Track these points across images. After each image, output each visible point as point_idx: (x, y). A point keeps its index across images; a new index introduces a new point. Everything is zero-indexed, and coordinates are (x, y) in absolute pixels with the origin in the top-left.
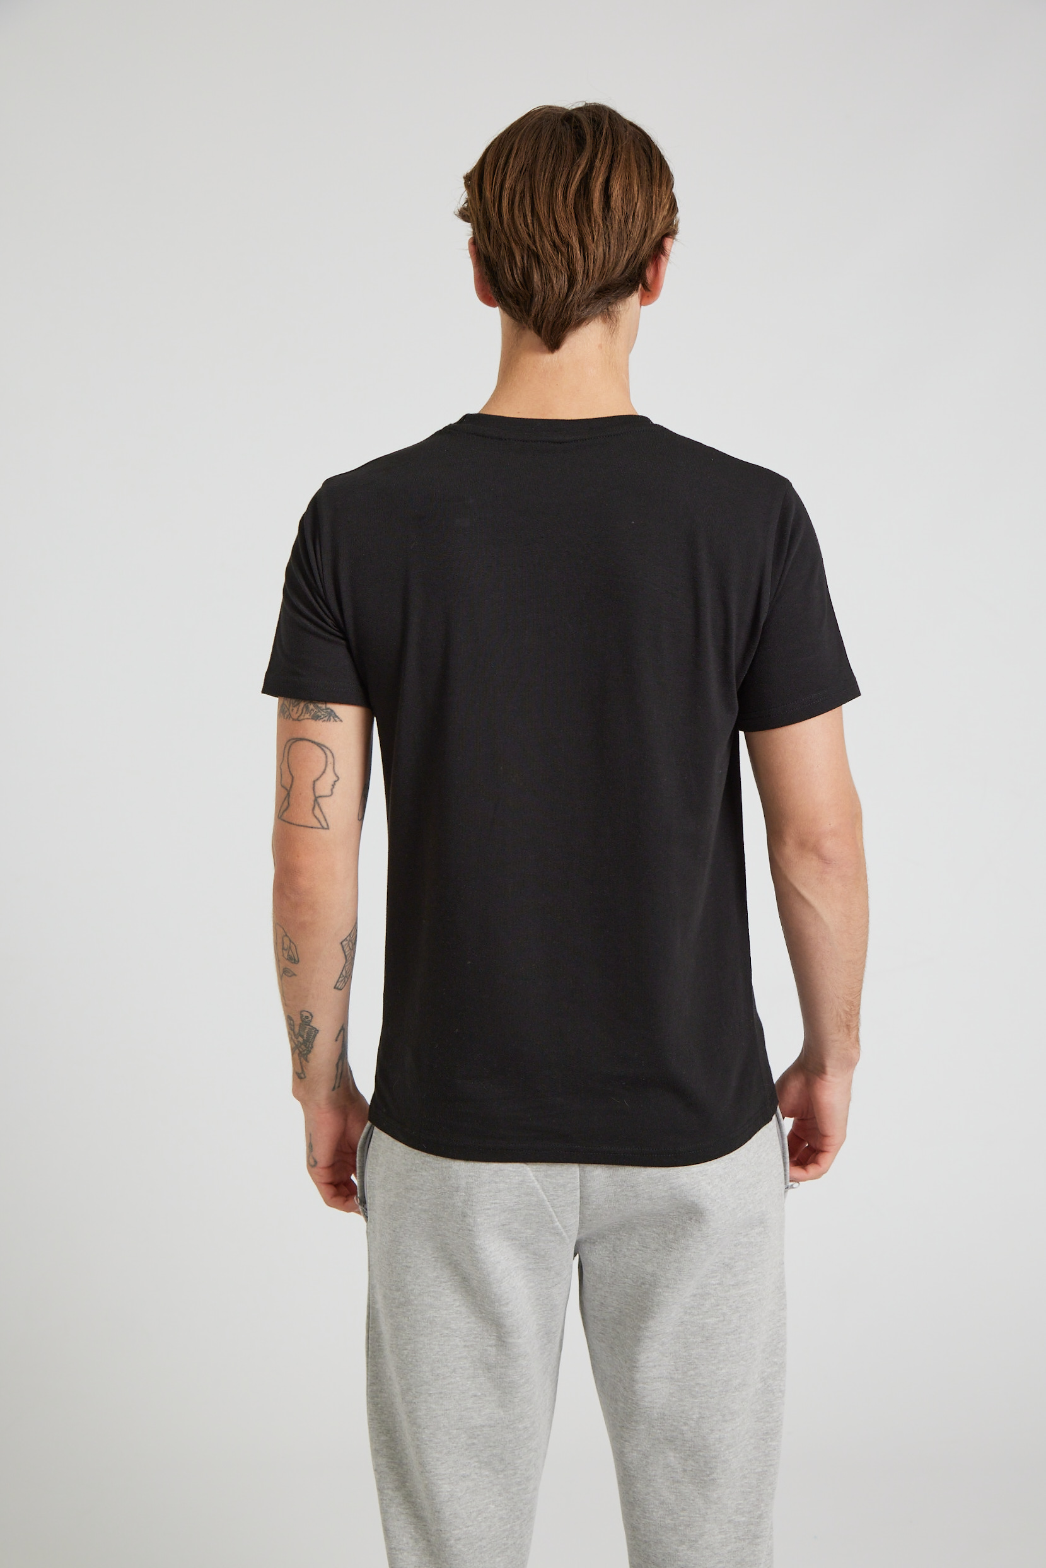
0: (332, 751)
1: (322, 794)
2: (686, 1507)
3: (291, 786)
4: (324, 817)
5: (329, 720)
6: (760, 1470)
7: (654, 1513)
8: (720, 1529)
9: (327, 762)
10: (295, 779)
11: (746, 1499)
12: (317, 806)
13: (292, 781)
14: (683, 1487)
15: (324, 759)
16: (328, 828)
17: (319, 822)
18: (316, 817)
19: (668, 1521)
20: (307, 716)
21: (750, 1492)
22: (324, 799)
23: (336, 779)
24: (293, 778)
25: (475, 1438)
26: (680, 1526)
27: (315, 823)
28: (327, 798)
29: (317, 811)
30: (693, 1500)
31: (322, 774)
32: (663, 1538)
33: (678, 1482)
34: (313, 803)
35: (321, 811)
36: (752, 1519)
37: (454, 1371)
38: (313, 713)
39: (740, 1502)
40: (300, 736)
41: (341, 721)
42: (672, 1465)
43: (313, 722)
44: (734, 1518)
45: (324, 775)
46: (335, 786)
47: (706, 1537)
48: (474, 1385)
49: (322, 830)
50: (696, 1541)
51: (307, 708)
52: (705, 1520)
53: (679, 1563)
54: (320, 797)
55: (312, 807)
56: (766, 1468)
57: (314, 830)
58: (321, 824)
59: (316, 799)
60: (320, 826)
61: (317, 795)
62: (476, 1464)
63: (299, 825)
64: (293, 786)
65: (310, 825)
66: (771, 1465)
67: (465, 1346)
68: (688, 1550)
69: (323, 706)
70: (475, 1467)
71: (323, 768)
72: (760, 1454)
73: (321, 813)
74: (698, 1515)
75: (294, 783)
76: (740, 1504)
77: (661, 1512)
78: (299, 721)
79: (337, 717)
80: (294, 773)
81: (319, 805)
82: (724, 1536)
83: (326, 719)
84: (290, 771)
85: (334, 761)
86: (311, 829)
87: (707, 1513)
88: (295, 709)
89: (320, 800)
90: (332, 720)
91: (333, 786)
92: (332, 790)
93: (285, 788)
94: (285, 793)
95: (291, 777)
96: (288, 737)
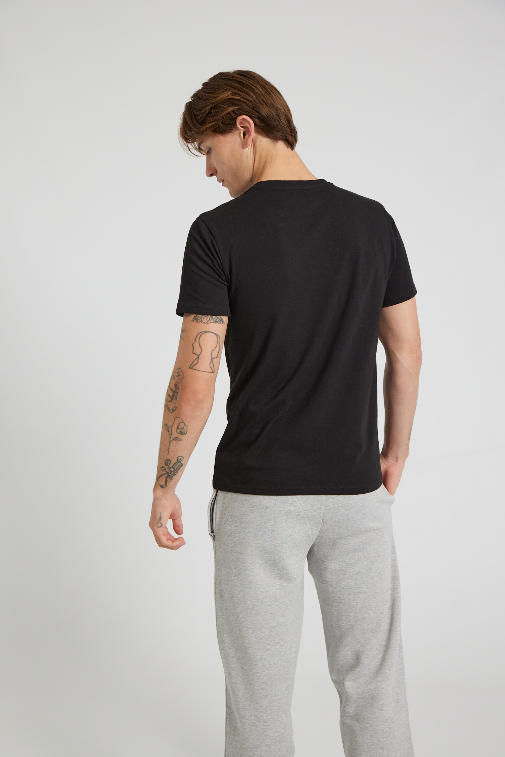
0: (219, 336)
3: (200, 354)
4: (214, 367)
5: (221, 323)
9: (218, 342)
10: (203, 350)
13: (201, 351)
16: (214, 372)
17: (212, 369)
22: (215, 358)
23: (220, 350)
25: (272, 632)
27: (210, 370)
31: (215, 348)
34: (210, 361)
35: (213, 364)
38: (214, 320)
40: (208, 330)
41: (224, 323)
43: (214, 324)
48: (271, 609)
51: (211, 318)
55: (210, 363)
57: (210, 373)
59: (212, 359)
61: (213, 357)
62: (273, 644)
63: (203, 371)
64: (201, 353)
65: (207, 371)
69: (219, 317)
70: (272, 645)
71: (216, 345)
78: (208, 323)
79: (223, 321)
80: (203, 348)
81: (212, 361)
84: (200, 347)
86: (208, 373)
88: (206, 318)
89: (213, 359)
92: (219, 354)
93: (196, 354)
94: (196, 356)
95: (200, 349)
96: (200, 331)
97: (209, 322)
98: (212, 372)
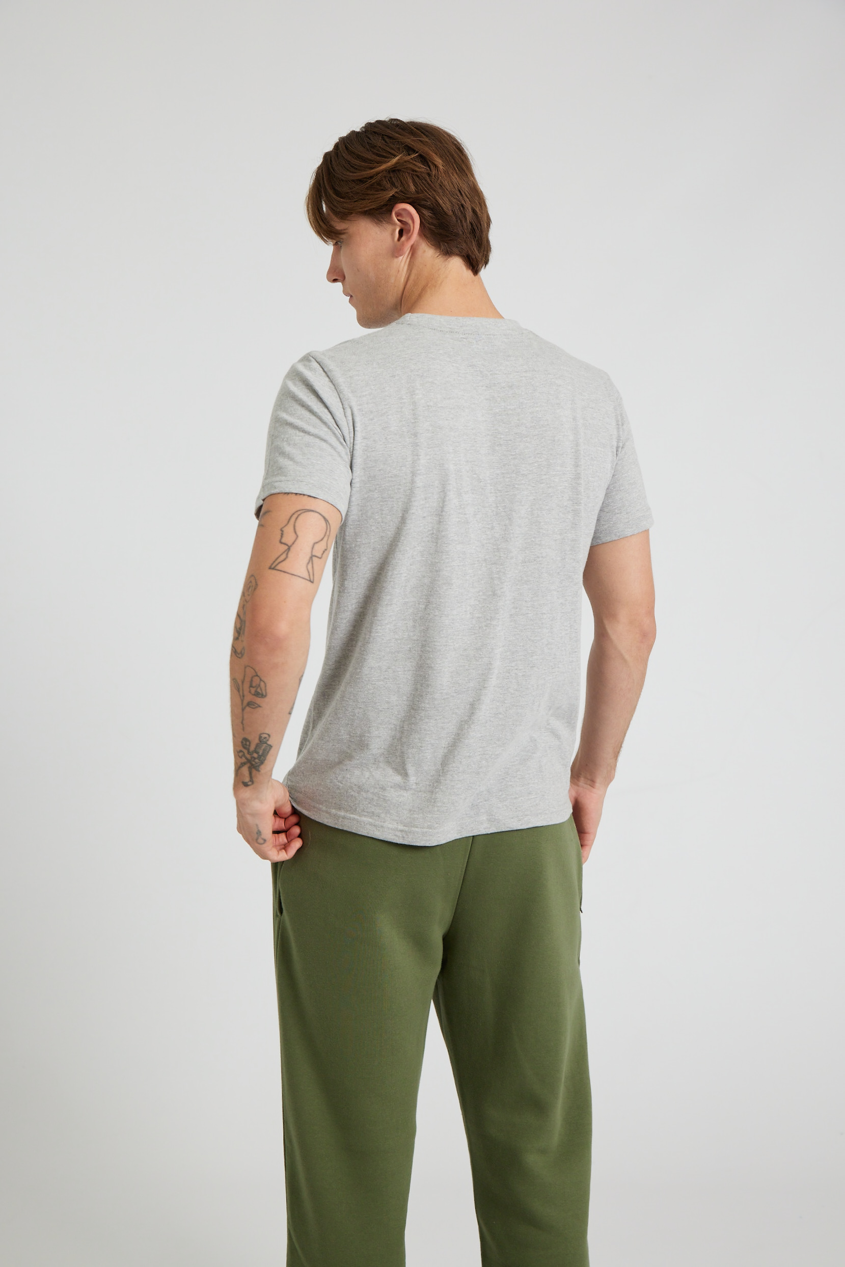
0: (331, 526)
1: (317, 555)
3: (293, 543)
4: (314, 573)
9: (323, 531)
10: (298, 539)
12: (311, 563)
13: (296, 539)
16: (312, 582)
17: (309, 575)
18: (309, 572)
23: (326, 548)
24: (297, 536)
27: (306, 576)
28: (317, 559)
29: (310, 567)
31: (318, 540)
34: (309, 560)
35: (313, 567)
45: (321, 542)
46: (325, 551)
49: (309, 582)
54: (315, 556)
57: (304, 581)
58: (310, 577)
59: (312, 557)
61: (314, 554)
63: (293, 575)
64: (296, 543)
65: (302, 576)
71: (323, 536)
73: (312, 569)
75: (297, 541)
80: (298, 533)
81: (312, 560)
84: (295, 534)
85: (329, 534)
89: (314, 558)
92: (322, 554)
93: (285, 544)
94: (286, 547)
95: (295, 536)
96: (299, 507)
98: (308, 579)
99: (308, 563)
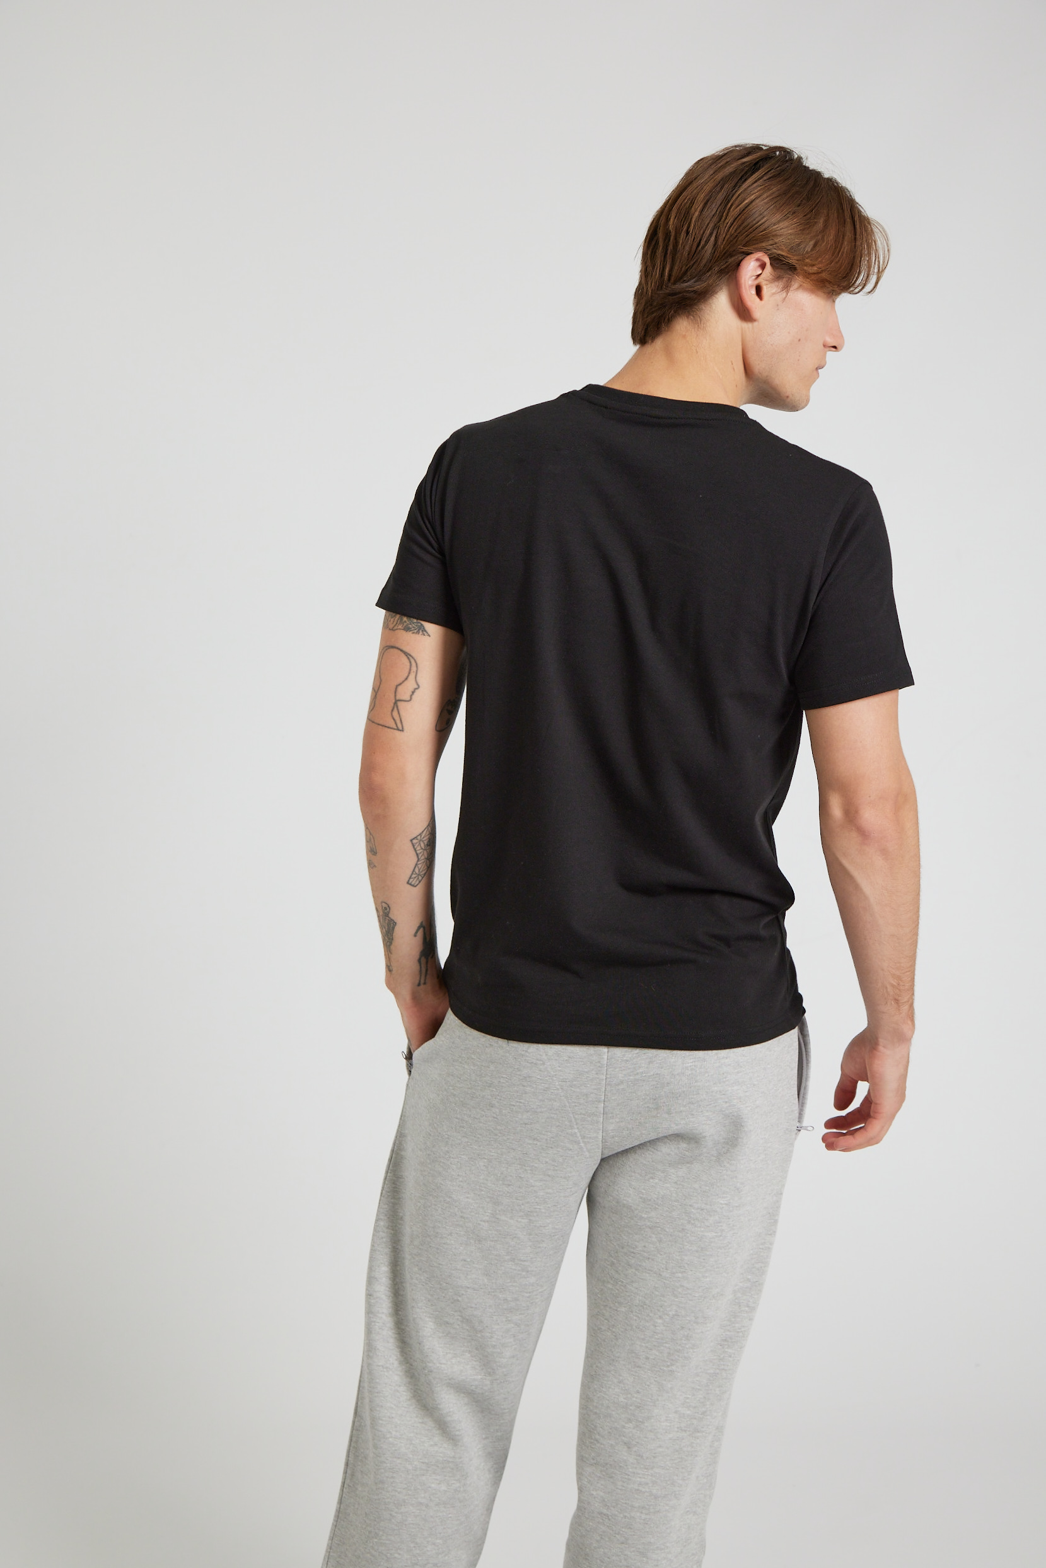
0: (417, 661)
1: (402, 698)
2: (640, 1390)
3: (379, 689)
4: (401, 719)
5: (418, 633)
6: (712, 1371)
7: (611, 1390)
8: (667, 1417)
9: (410, 670)
10: (383, 683)
11: (694, 1395)
12: (395, 709)
13: (380, 684)
14: (643, 1372)
15: (408, 667)
16: (403, 731)
17: (396, 723)
18: (394, 719)
19: (621, 1399)
20: (400, 627)
21: (699, 1389)
22: (403, 703)
23: (416, 687)
24: (381, 681)
26: (631, 1406)
27: (392, 724)
28: (406, 703)
29: (395, 713)
30: (648, 1386)
31: (403, 682)
32: (614, 1413)
33: (638, 1367)
34: (392, 705)
35: (399, 713)
36: (696, 1414)
37: (451, 1234)
38: (405, 624)
39: (689, 1396)
40: (394, 644)
41: (429, 636)
42: (637, 1352)
43: (403, 632)
44: (680, 1409)
45: (405, 682)
46: (415, 693)
47: (652, 1420)
48: (465, 1251)
49: (397, 731)
50: (643, 1422)
51: (401, 620)
52: (655, 1406)
53: (623, 1438)
54: (400, 701)
55: (391, 709)
56: (718, 1371)
57: (392, 730)
58: (397, 726)
59: (396, 702)
60: (396, 728)
61: (398, 698)
63: (379, 724)
64: (380, 687)
65: (387, 725)
66: (723, 1369)
67: (462, 1217)
68: (634, 1428)
69: (415, 621)
71: (407, 675)
72: (715, 1357)
73: (398, 716)
74: (649, 1400)
76: (688, 1398)
77: (617, 1390)
78: (394, 630)
79: (426, 631)
80: (382, 677)
81: (398, 707)
82: (669, 1424)
83: (416, 631)
84: (380, 675)
85: (417, 671)
86: (389, 730)
87: (658, 1400)
88: (392, 620)
89: (401, 705)
90: (421, 633)
91: (413, 692)
92: (411, 696)
97: (396, 628)
99: (392, 710)
